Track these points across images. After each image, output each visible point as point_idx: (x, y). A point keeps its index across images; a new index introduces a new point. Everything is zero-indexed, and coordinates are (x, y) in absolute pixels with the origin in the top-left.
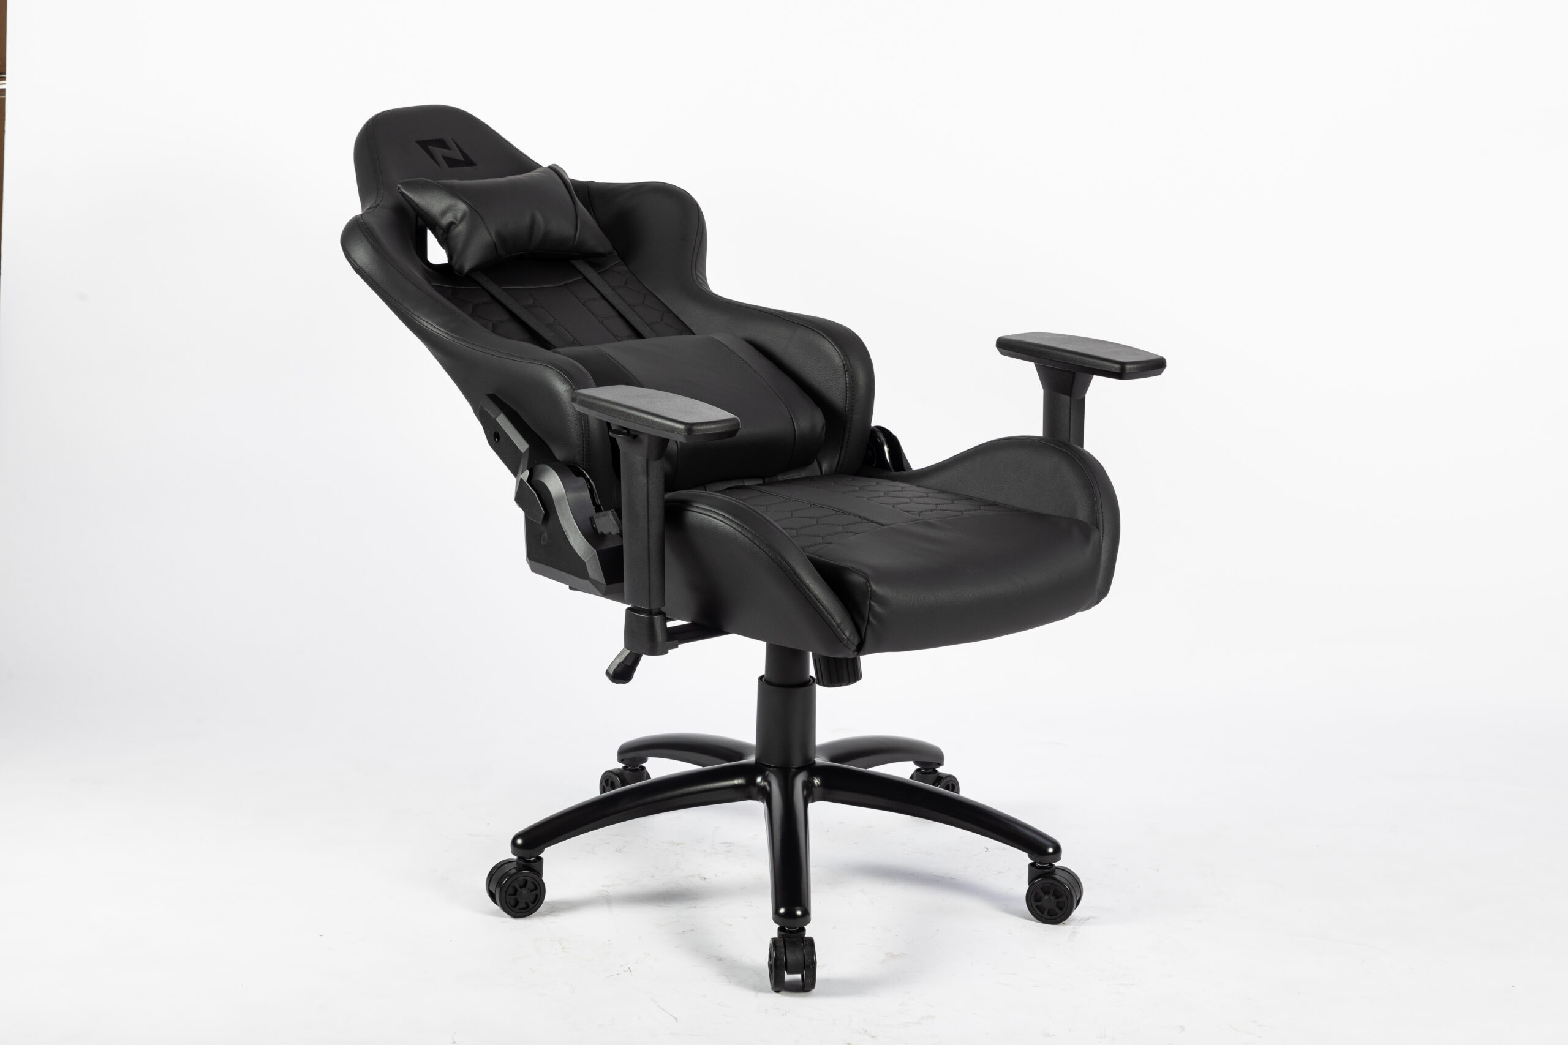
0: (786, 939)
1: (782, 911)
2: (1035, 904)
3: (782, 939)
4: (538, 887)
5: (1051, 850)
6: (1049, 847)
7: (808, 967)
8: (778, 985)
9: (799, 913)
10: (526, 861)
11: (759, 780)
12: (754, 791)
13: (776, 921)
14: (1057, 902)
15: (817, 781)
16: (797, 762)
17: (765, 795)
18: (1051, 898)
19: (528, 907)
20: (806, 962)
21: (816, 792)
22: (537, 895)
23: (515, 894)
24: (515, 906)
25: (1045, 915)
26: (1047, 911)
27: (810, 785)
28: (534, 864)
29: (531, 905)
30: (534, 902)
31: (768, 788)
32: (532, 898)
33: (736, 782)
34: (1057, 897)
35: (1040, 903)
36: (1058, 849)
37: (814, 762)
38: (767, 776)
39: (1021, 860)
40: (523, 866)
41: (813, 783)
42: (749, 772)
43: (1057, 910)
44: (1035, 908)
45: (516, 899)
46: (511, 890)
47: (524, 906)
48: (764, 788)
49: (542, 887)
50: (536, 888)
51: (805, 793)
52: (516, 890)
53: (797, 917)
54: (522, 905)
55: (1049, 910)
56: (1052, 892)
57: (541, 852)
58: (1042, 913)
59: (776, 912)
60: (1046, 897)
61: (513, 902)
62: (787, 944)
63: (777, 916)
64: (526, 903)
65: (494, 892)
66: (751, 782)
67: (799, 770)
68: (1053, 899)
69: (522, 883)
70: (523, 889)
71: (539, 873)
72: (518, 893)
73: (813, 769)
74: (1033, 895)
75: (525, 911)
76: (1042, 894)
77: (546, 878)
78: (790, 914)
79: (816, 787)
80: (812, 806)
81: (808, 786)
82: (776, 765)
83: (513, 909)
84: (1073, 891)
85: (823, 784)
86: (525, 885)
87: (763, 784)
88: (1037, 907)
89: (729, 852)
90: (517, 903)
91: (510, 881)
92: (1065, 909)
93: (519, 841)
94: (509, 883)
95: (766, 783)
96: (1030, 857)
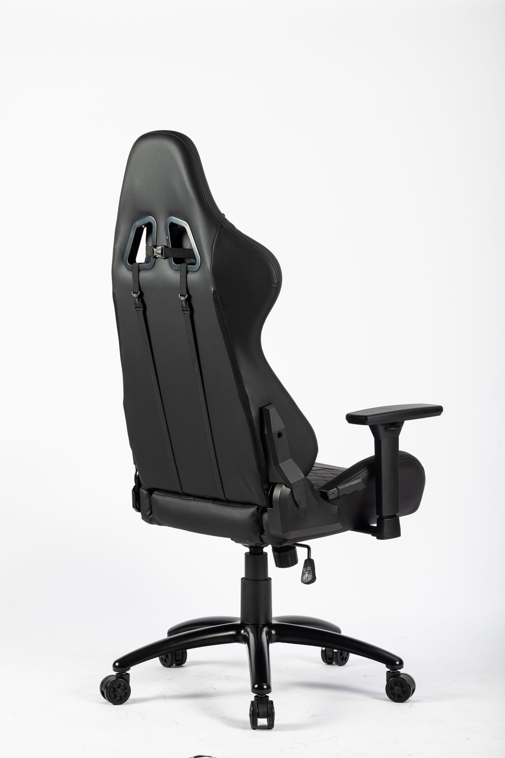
0: (258, 701)
1: (256, 686)
2: (390, 692)
3: (256, 701)
4: (127, 688)
5: (398, 663)
6: (396, 661)
7: (270, 715)
8: (255, 726)
9: (265, 687)
10: (120, 675)
11: (242, 632)
12: (240, 638)
13: (253, 692)
14: (402, 690)
15: (273, 632)
16: (262, 622)
17: (246, 640)
18: (399, 688)
19: (121, 699)
20: (269, 712)
21: (273, 638)
22: (126, 693)
23: (114, 691)
24: (114, 698)
25: (396, 698)
26: (396, 695)
27: (270, 634)
28: (125, 676)
29: (123, 698)
30: (125, 696)
31: (247, 635)
32: (124, 694)
33: (231, 633)
34: (402, 688)
35: (393, 691)
36: (401, 662)
37: (272, 623)
38: (246, 629)
39: (382, 669)
40: (119, 677)
41: (271, 633)
42: (237, 628)
43: (402, 695)
44: (390, 694)
45: (115, 694)
46: (112, 689)
47: (119, 698)
48: (245, 636)
49: (129, 688)
50: (126, 689)
51: (267, 637)
52: (115, 689)
53: (264, 689)
54: (118, 698)
55: (398, 695)
56: (399, 685)
57: (129, 669)
58: (394, 696)
59: (253, 687)
60: (396, 688)
61: (113, 696)
62: (258, 703)
63: (254, 690)
64: (121, 697)
65: (103, 691)
66: (239, 633)
67: (264, 626)
68: (400, 688)
69: (118, 686)
70: (119, 688)
71: (128, 682)
72: (116, 691)
73: (271, 626)
74: (389, 687)
75: (120, 701)
76: (394, 686)
77: (131, 684)
78: (261, 688)
79: (273, 635)
80: (271, 645)
81: (269, 634)
82: (251, 624)
83: (114, 700)
84: (410, 684)
85: (277, 634)
86: (119, 687)
87: (244, 634)
88: (391, 693)
89: (227, 679)
90: (116, 696)
91: (111, 685)
92: (406, 694)
93: (117, 664)
94: (111, 686)
95: (246, 633)
96: (387, 667)
